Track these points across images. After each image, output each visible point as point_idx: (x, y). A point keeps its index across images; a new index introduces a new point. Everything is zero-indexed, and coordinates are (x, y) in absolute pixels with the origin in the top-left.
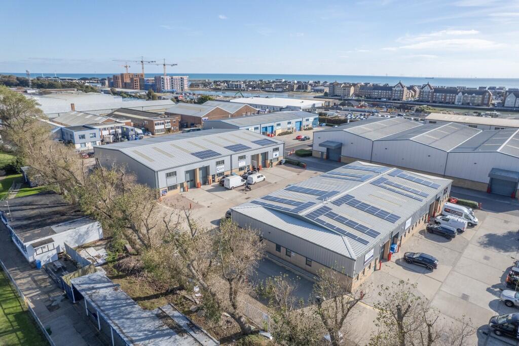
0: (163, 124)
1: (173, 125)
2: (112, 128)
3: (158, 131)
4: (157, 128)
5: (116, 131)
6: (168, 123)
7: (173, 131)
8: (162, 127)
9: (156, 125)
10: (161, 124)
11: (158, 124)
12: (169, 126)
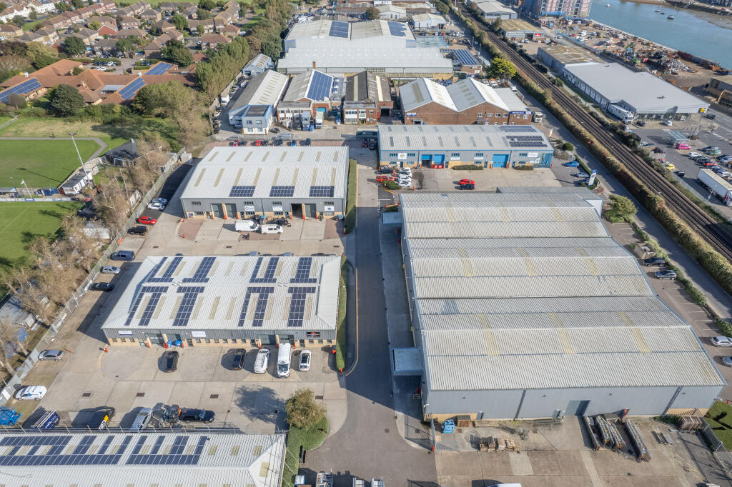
0: (356, 113)
1: (368, 116)
2: (296, 112)
3: (349, 120)
4: (347, 116)
5: (300, 115)
6: (362, 112)
7: (369, 123)
8: (355, 116)
9: (347, 113)
10: (353, 113)
11: (350, 113)
12: (363, 116)
